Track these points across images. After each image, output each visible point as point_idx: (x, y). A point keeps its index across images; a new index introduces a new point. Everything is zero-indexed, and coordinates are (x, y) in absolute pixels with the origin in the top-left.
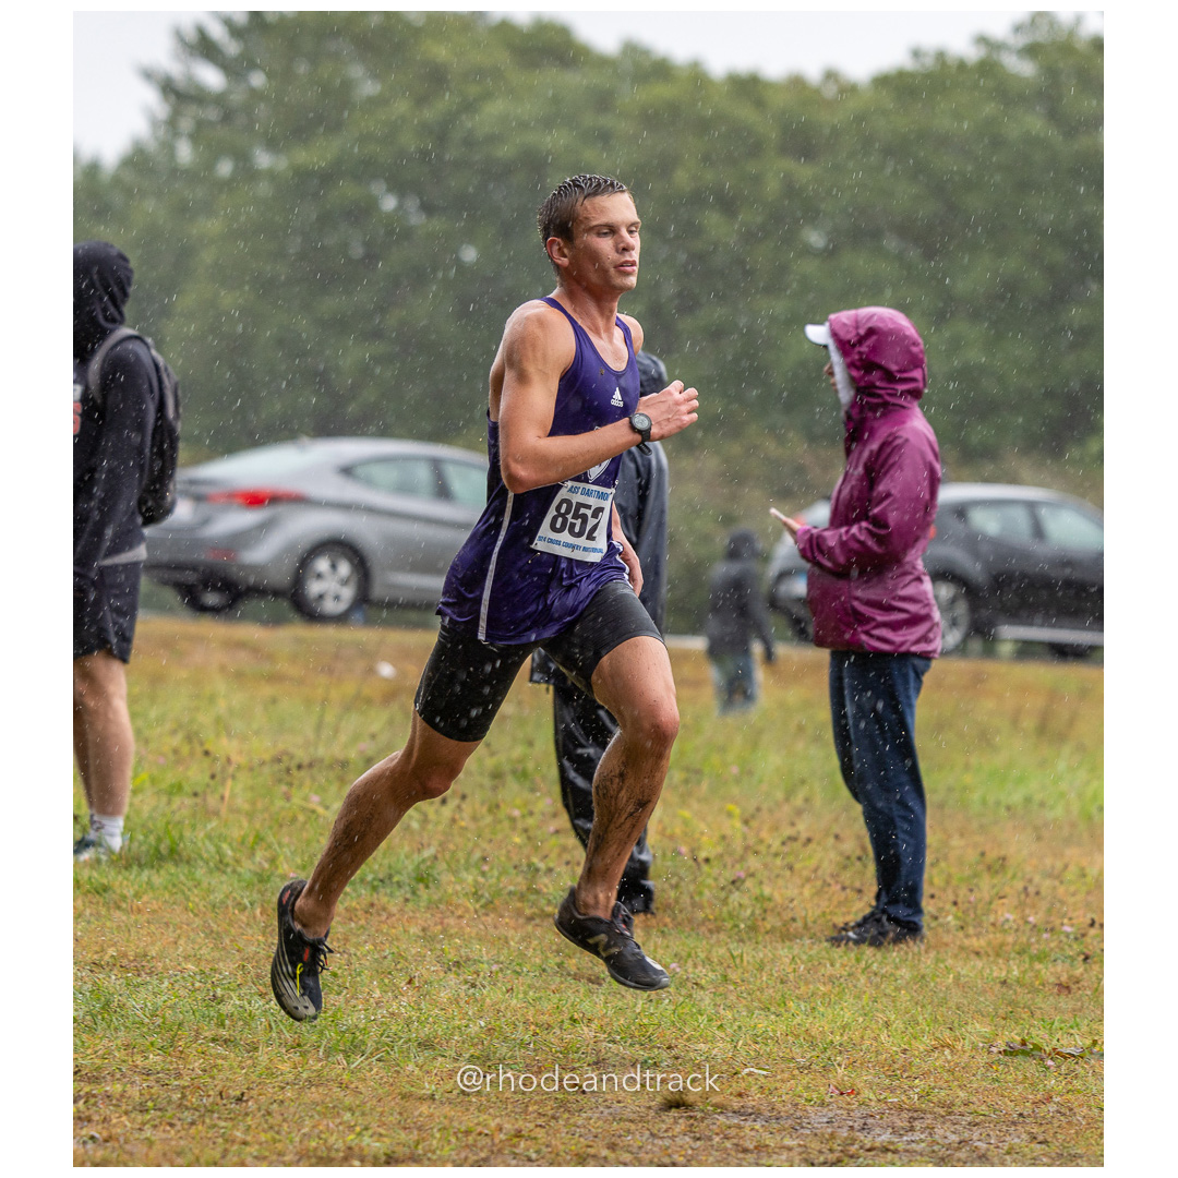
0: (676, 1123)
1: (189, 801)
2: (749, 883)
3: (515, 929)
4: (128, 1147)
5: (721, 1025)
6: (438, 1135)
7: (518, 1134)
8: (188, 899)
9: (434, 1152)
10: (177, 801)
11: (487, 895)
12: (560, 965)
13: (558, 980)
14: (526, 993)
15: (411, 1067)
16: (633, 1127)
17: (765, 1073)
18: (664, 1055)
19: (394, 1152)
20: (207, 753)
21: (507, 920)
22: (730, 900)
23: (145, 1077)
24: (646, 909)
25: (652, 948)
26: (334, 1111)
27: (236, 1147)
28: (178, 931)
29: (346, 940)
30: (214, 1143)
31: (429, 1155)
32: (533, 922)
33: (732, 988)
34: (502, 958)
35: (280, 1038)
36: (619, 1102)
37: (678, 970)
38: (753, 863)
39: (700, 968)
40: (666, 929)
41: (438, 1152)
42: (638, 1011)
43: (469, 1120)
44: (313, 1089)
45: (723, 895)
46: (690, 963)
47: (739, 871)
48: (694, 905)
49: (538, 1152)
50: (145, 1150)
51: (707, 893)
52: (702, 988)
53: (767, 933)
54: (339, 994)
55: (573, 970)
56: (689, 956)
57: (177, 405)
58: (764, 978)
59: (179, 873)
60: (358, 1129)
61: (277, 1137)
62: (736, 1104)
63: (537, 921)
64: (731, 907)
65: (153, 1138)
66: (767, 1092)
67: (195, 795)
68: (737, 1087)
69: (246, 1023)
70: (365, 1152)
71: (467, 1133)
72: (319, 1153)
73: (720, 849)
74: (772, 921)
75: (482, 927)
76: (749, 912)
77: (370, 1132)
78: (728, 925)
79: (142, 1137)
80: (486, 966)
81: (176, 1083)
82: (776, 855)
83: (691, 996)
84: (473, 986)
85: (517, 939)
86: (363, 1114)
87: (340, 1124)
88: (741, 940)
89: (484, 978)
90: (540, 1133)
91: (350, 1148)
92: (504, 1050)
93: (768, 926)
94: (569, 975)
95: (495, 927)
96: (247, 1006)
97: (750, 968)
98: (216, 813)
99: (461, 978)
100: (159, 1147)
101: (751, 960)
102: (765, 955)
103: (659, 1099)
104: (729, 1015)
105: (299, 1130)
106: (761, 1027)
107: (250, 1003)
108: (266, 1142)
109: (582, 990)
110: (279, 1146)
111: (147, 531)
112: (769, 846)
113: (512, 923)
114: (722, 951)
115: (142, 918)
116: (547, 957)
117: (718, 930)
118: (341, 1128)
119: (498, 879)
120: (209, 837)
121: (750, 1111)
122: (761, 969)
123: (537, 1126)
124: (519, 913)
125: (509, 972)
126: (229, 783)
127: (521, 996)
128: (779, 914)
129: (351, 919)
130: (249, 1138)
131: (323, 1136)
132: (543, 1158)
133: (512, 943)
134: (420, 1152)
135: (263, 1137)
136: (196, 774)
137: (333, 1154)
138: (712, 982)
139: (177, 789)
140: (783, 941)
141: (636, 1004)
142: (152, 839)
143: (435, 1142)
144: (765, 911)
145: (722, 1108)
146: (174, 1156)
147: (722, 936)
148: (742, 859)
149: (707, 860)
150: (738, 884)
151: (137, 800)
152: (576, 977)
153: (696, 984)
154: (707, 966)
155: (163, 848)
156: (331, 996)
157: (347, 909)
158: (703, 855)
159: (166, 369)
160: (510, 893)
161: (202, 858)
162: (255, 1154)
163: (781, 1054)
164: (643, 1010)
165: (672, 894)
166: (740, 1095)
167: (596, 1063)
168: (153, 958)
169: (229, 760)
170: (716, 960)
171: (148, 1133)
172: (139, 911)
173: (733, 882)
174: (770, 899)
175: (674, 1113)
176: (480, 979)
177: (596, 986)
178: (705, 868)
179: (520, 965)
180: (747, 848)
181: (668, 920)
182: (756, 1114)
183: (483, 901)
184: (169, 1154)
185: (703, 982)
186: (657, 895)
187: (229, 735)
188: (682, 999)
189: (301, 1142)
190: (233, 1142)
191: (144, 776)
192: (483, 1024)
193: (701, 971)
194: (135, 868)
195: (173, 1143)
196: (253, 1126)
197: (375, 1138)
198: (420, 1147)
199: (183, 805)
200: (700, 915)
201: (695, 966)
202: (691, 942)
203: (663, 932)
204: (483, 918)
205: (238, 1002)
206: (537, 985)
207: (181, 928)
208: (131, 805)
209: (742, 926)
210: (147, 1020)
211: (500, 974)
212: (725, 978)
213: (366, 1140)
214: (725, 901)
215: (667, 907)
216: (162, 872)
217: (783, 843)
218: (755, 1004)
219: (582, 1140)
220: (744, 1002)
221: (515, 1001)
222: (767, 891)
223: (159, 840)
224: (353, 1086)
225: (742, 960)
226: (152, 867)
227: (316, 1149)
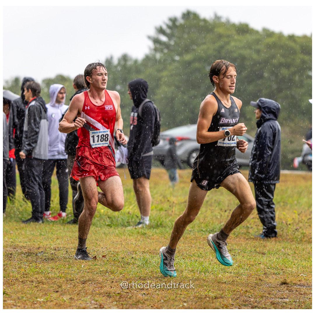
0: (284, 288)
1: (165, 212)
2: (300, 230)
3: (244, 242)
4: (153, 296)
5: (294, 264)
6: (227, 292)
7: (246, 291)
8: (165, 236)
9: (226, 296)
10: (162, 212)
11: (237, 234)
12: (255, 250)
13: (254, 254)
14: (247, 257)
15: (220, 276)
16: (274, 289)
17: (305, 275)
18: (281, 271)
19: (216, 296)
20: (168, 201)
21: (242, 239)
22: (296, 234)
23: (156, 279)
24: (275, 236)
25: (277, 246)
26: (202, 286)
27: (178, 295)
28: (163, 244)
29: (203, 245)
30: (173, 295)
31: (225, 296)
32: (248, 240)
33: (297, 255)
34: (241, 249)
35: (188, 269)
36: (270, 283)
37: (283, 251)
38: (301, 225)
39: (289, 250)
40: (280, 241)
41: (227, 296)
42: (274, 261)
43: (234, 288)
44: (197, 281)
45: (294, 233)
46: (286, 249)
47: (298, 227)
48: (287, 235)
49: (251, 295)
50: (157, 296)
51: (290, 232)
52: (289, 255)
53: (305, 241)
54: (202, 258)
55: (258, 251)
56: (286, 247)
57: (160, 118)
58: (304, 252)
59: (163, 229)
60: (208, 291)
61: (188, 293)
62: (299, 283)
63: (249, 240)
64: (296, 235)
65: (159, 294)
66: (306, 280)
67: (166, 211)
68: (298, 279)
69: (180, 266)
70: (210, 296)
71: (234, 291)
72: (199, 297)
73: (292, 221)
74: (306, 239)
75: (236, 241)
76: (300, 236)
77: (211, 291)
78: (295, 240)
79: (156, 293)
80: (237, 251)
81: (164, 280)
82: (306, 222)
83: (287, 257)
84: (234, 256)
85: (244, 244)
86: (209, 287)
87: (204, 289)
88: (299, 243)
89: (237, 254)
90: (252, 291)
91: (206, 295)
92: (242, 271)
93: (305, 240)
94: (257, 252)
95: (239, 241)
96: (180, 261)
97: (301, 250)
98: (171, 215)
99: (231, 254)
100: (160, 296)
101: (301, 248)
102: (304, 247)
103: (280, 282)
104: (296, 261)
105: (194, 291)
106: (304, 264)
107: (181, 261)
108: (186, 294)
109: (261, 256)
110: (189, 295)
111: (153, 148)
112: (304, 221)
113: (243, 240)
114: (294, 246)
115: (154, 241)
116: (252, 248)
117: (293, 241)
118: (204, 290)
119: (239, 229)
120: (170, 221)
121: (302, 285)
122: (304, 250)
123: (251, 289)
124: (244, 238)
125: (243, 252)
126: (174, 208)
127: (246, 258)
128: (307, 237)
129: (204, 240)
130: (182, 293)
131: (199, 292)
132: (252, 297)
133: (243, 245)
134: (223, 296)
135: (185, 293)
136: (166, 206)
137: (202, 297)
138: (292, 254)
139: (161, 209)
140: (309, 243)
141: (274, 259)
142: (156, 222)
143: (226, 293)
144: (304, 236)
145: (295, 284)
146: (164, 298)
147: (294, 242)
148: (298, 224)
149: (290, 224)
150: (297, 230)
151: (152, 212)
152: (259, 253)
153: (288, 254)
154: (291, 250)
155: (159, 224)
156: (200, 259)
157: (203, 238)
158: (288, 223)
159: (157, 109)
160: (242, 233)
161: (168, 226)
162: (183, 297)
163: (309, 271)
164: (275, 261)
165: (281, 233)
166: (300, 281)
167: (264, 274)
168: (157, 250)
169: (174, 202)
170: (293, 248)
171: (157, 292)
172: (153, 239)
173: (296, 229)
174: (305, 233)
175: (284, 285)
176: (236, 254)
177: (264, 255)
178: (290, 226)
179: (245, 250)
180: (299, 221)
181: (281, 239)
182: (304, 285)
183: (236, 235)
184: (163, 297)
185: (290, 254)
186: (278, 233)
187: (173, 196)
188: (285, 258)
189: (194, 294)
190: (178, 294)
191: (154, 207)
192: (237, 265)
193: (289, 251)
194: (152, 228)
195: (163, 295)
196: (183, 290)
197: (212, 293)
198: (223, 295)
199: (163, 213)
200: (288, 238)
201: (288, 250)
202: (287, 244)
203: (279, 242)
204: (236, 239)
205: (178, 261)
206: (250, 255)
207: (163, 243)
208: (151, 214)
209: (299, 240)
210: (156, 265)
211: (241, 253)
212: (295, 253)
213: (210, 293)
214: (294, 234)
215: (281, 236)
216: (159, 229)
217: (308, 220)
218: (303, 259)
219: (262, 292)
220: (300, 258)
221: (244, 259)
222: (304, 231)
223: (158, 222)
224: (206, 280)
225: (299, 248)
226: (156, 228)
227: (198, 295)
